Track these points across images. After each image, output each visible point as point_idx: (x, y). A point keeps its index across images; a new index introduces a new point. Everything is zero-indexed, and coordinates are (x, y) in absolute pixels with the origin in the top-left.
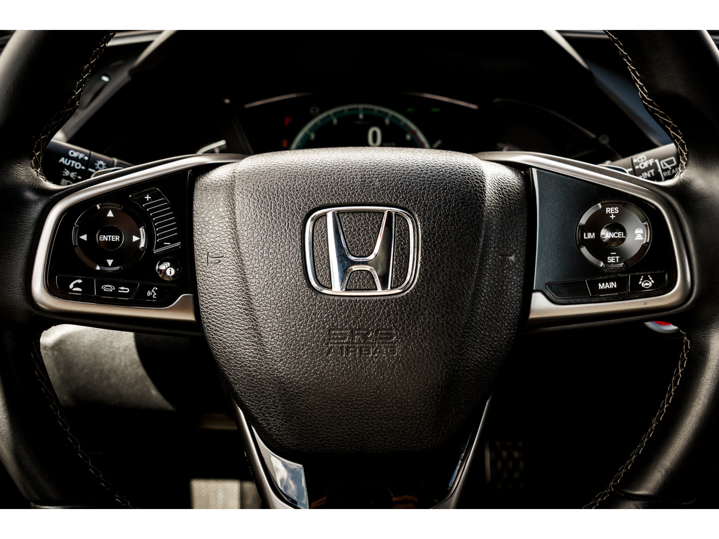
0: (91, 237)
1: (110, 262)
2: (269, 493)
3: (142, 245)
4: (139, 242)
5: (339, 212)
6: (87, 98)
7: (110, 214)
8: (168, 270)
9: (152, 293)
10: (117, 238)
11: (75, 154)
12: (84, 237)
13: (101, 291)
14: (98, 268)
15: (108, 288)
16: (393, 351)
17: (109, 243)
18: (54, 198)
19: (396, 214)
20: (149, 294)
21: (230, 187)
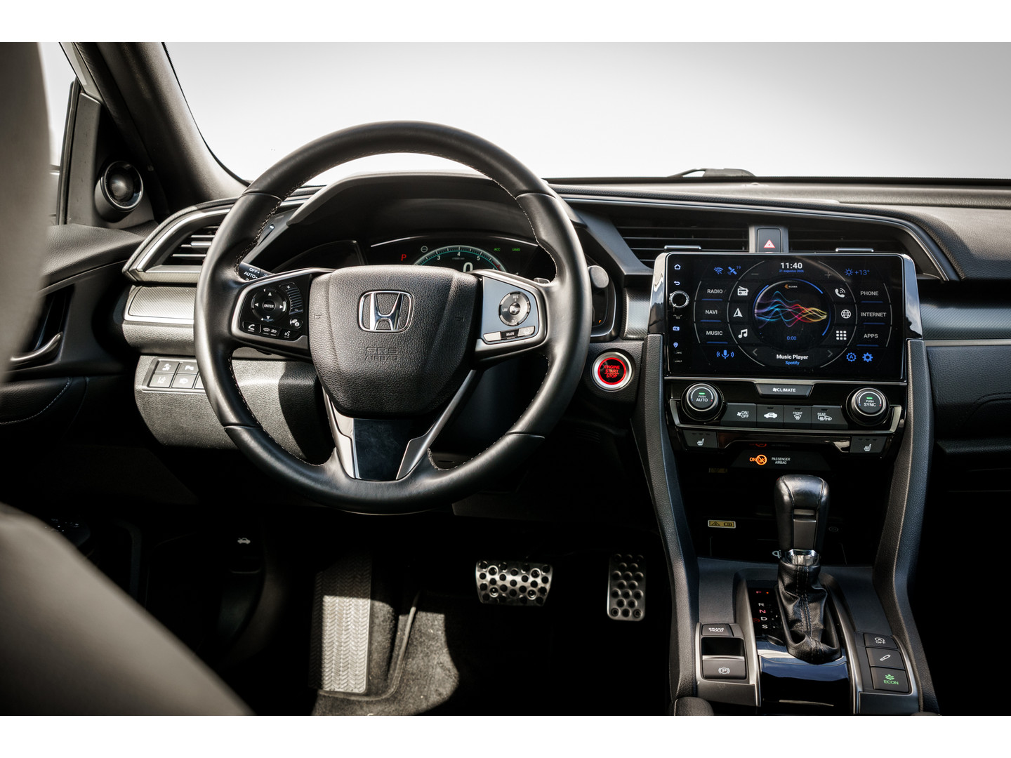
0: (260, 305)
1: (268, 317)
2: (335, 429)
3: (284, 310)
4: (282, 309)
5: (377, 294)
6: (261, 239)
7: (270, 294)
8: (296, 323)
9: (287, 334)
10: (273, 306)
11: (253, 270)
12: (257, 305)
13: (263, 331)
14: (262, 319)
15: (266, 329)
16: (396, 359)
17: (269, 309)
18: (244, 286)
19: (405, 295)
20: (286, 334)
21: (327, 283)
